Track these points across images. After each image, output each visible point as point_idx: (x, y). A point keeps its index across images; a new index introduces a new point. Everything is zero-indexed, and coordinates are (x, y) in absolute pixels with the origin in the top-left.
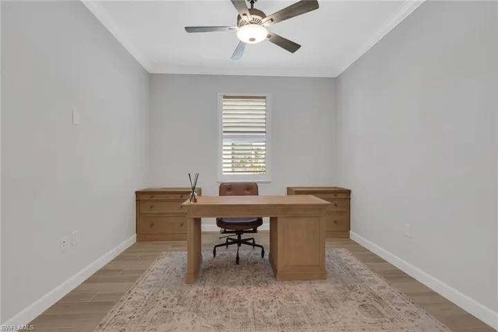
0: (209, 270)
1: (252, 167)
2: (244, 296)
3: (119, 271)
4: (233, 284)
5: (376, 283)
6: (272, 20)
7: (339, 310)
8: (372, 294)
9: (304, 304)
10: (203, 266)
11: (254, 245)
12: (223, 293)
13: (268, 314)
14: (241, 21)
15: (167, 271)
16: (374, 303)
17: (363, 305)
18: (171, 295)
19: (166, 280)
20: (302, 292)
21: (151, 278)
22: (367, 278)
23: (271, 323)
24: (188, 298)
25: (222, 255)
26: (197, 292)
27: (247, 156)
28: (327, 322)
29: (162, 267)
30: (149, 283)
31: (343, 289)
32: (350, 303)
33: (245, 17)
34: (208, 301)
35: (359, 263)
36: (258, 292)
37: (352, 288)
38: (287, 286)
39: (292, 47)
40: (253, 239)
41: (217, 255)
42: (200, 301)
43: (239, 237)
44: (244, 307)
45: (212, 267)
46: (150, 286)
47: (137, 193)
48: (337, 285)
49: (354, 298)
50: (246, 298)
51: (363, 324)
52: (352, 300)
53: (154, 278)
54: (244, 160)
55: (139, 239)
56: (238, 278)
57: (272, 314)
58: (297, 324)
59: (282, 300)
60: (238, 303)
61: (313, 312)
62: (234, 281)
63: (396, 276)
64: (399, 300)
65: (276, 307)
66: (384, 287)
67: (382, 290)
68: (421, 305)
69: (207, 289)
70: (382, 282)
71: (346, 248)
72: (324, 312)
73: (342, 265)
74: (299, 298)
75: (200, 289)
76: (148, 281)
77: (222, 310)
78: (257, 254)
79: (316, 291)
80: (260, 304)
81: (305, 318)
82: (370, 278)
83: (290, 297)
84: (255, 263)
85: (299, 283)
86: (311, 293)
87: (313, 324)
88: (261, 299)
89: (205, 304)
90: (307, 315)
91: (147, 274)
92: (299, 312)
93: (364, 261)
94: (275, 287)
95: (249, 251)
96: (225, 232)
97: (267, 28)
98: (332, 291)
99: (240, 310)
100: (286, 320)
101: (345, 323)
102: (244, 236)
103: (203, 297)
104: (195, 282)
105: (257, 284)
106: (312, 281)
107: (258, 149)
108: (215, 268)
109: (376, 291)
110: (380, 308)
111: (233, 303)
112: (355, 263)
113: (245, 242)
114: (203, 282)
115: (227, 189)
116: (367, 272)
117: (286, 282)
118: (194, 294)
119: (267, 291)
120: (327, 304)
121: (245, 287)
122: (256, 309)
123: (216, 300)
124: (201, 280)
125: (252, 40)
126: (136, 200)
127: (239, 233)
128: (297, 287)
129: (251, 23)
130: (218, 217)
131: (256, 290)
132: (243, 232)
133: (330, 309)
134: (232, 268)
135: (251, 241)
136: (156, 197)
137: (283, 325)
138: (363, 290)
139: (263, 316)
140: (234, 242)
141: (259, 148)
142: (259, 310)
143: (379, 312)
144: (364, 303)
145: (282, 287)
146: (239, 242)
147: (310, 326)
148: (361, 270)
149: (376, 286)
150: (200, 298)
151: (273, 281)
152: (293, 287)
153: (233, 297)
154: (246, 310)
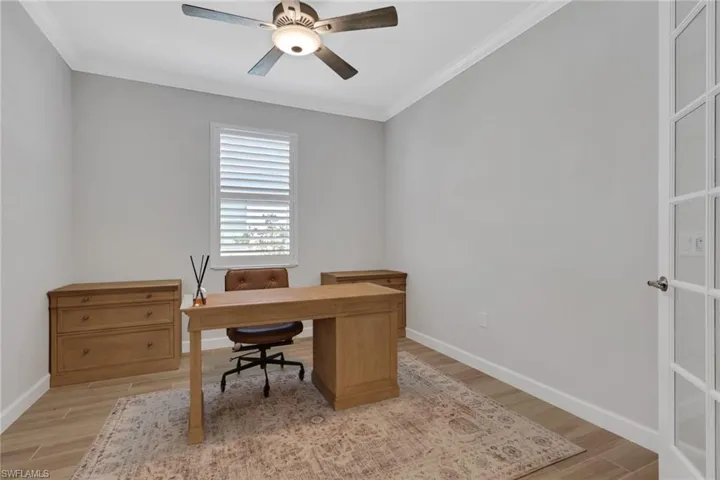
0: (221, 414)
1: (262, 243)
2: (295, 444)
3: (32, 450)
4: (271, 430)
5: (456, 389)
6: (330, 26)
7: (429, 434)
8: (457, 404)
9: (384, 435)
10: (208, 411)
11: (282, 362)
12: (260, 447)
13: (341, 463)
14: (280, 16)
15: (141, 431)
16: (464, 416)
17: (453, 421)
18: (168, 471)
19: (147, 447)
20: (375, 418)
21: (110, 449)
22: (446, 385)
23: (350, 475)
24: (201, 468)
25: (234, 386)
26: (215, 455)
27: (253, 228)
28: (421, 453)
29: (129, 426)
30: (112, 460)
31: (424, 405)
32: (437, 421)
33: (291, 12)
34: (239, 466)
35: (428, 367)
36: (314, 434)
37: (433, 402)
38: (353, 416)
39: (346, 70)
40: (281, 354)
41: (227, 387)
42: (227, 469)
43: (263, 354)
44: (303, 460)
45: (224, 409)
46: (117, 465)
47: (50, 295)
48: (414, 401)
49: (439, 414)
50: (300, 445)
51: (462, 445)
52: (437, 417)
53: (118, 448)
54: (249, 234)
55: (55, 383)
56: (275, 418)
57: (347, 461)
58: (385, 466)
59: (352, 437)
60: (290, 456)
61: (399, 443)
62: (272, 423)
63: (472, 377)
64: (486, 406)
65: (349, 449)
66: (466, 394)
67: (466, 398)
68: (509, 407)
69: (231, 445)
70: (463, 388)
71: (407, 351)
72: (412, 440)
73: (410, 373)
74: (374, 428)
75: (218, 448)
76: (109, 456)
77: (268, 473)
78: (290, 377)
79: (392, 414)
80: (323, 451)
81: (392, 455)
82: (449, 384)
83: (363, 431)
84: (293, 390)
85: (366, 408)
86: (387, 419)
87: (405, 460)
88: (324, 443)
89: (236, 471)
90: (393, 449)
91: (99, 444)
92: (381, 449)
93: (433, 364)
94: (335, 419)
95: (277, 374)
96: (242, 349)
97: (320, 36)
98: (411, 410)
99: (297, 466)
100: (369, 465)
101: (442, 449)
102: (269, 353)
103: (229, 460)
104: (205, 439)
105: (308, 421)
106: (383, 402)
107: (271, 216)
108: (231, 409)
109: (459, 399)
110: (473, 420)
111: (283, 457)
112: (425, 369)
113: (271, 360)
114: (219, 436)
115: (237, 280)
116: (441, 378)
117: (348, 410)
118: (211, 459)
119: (327, 428)
120: (411, 429)
121: (292, 430)
122: (321, 459)
123: (251, 460)
124: (214, 434)
125: (297, 49)
126: (50, 309)
127: (263, 348)
128: (367, 414)
129: (298, 24)
130: (229, 327)
131: (312, 431)
132: (269, 346)
133: (418, 435)
134: (259, 404)
135: (279, 358)
136: (94, 301)
137: (367, 472)
138: (446, 402)
139: (335, 467)
140: (254, 362)
141: (274, 214)
142: (327, 459)
143: (473, 425)
144: (453, 418)
145: (345, 419)
146: (263, 362)
147: (401, 464)
148: (434, 376)
149: (458, 393)
150: (223, 464)
151: (329, 411)
152: (361, 415)
153: (279, 450)
154: (308, 465)
